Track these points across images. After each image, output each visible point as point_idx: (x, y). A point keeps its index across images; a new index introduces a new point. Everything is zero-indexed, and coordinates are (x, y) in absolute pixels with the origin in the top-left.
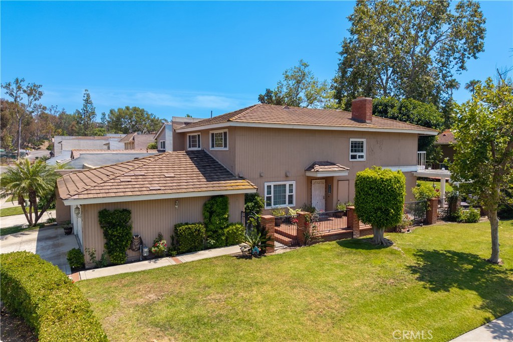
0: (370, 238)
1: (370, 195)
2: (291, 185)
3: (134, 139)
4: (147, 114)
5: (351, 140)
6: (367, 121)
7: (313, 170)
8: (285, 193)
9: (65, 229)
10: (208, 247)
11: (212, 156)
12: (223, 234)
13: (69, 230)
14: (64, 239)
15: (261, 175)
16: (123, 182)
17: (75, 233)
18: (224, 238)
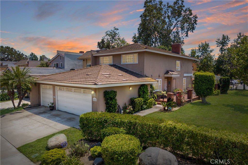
0: (200, 102)
1: (204, 82)
3: (28, 63)
4: (15, 51)
5: (177, 61)
6: (180, 54)
7: (169, 74)
8: (158, 84)
9: (50, 107)
10: (142, 109)
11: (122, 67)
12: (148, 103)
13: (53, 108)
14: (54, 112)
15: (152, 76)
16: (107, 77)
17: (57, 109)
18: (148, 104)
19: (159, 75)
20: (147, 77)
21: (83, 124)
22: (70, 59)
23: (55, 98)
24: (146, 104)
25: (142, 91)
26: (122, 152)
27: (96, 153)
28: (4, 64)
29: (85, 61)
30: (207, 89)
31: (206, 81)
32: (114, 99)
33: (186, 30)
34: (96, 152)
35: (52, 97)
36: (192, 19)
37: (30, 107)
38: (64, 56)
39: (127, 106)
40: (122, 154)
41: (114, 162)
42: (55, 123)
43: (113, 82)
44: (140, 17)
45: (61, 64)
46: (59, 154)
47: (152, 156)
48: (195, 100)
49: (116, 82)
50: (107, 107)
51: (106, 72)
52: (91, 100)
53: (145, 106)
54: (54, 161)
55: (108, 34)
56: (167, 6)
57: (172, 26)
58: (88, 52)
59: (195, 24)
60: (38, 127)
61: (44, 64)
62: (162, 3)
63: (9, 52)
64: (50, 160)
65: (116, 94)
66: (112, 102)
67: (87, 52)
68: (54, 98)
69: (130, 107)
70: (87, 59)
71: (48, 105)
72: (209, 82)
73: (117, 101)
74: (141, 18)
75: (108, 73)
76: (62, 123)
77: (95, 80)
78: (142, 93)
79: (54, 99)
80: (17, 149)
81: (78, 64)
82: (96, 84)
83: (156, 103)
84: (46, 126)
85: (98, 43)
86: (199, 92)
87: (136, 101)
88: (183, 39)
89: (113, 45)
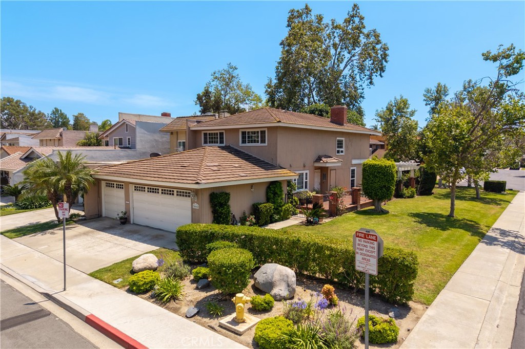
0: (372, 209)
1: (377, 177)
2: (306, 174)
3: (61, 135)
4: (24, 106)
5: (338, 138)
6: (345, 124)
7: (322, 161)
8: (303, 180)
9: (121, 218)
10: (272, 221)
11: (242, 150)
12: (281, 211)
13: (125, 220)
14: (127, 227)
15: (291, 166)
16: (215, 170)
17: (132, 222)
18: (282, 214)
19: (304, 164)
20: (282, 168)
21: (181, 240)
22: (146, 131)
23: (129, 204)
24: (278, 213)
25: (272, 192)
26: (231, 264)
27: (200, 275)
28: (9, 137)
29: (175, 135)
30: (381, 188)
31: (380, 174)
32: (226, 205)
33: (368, 73)
34: (200, 273)
35: (122, 202)
36: (379, 52)
37: (85, 219)
38: (136, 126)
39: (246, 216)
40: (230, 267)
41: (222, 276)
42: (134, 242)
43: (224, 180)
44: (281, 44)
45: (129, 139)
46: (152, 276)
47: (267, 273)
48: (366, 207)
49: (229, 179)
50: (214, 217)
51: (213, 161)
52: (191, 207)
53: (277, 217)
54: (147, 283)
55: (216, 78)
56: (331, 27)
57: (341, 63)
58: (180, 118)
59: (383, 61)
60: (109, 248)
61: (91, 138)
62: (321, 19)
63: (13, 109)
64: (142, 283)
65: (229, 198)
66: (222, 210)
67: (177, 118)
68: (126, 204)
69: (251, 217)
70: (177, 132)
71: (118, 215)
72: (385, 176)
73: (231, 209)
74: (282, 46)
75: (216, 164)
76: (144, 242)
77: (196, 176)
78: (272, 196)
79: (127, 206)
80: (88, 275)
81: (161, 140)
82: (197, 183)
83: (298, 211)
84: (121, 247)
85: (198, 95)
86: (370, 193)
87: (261, 207)
88: (363, 89)
89: (227, 97)
